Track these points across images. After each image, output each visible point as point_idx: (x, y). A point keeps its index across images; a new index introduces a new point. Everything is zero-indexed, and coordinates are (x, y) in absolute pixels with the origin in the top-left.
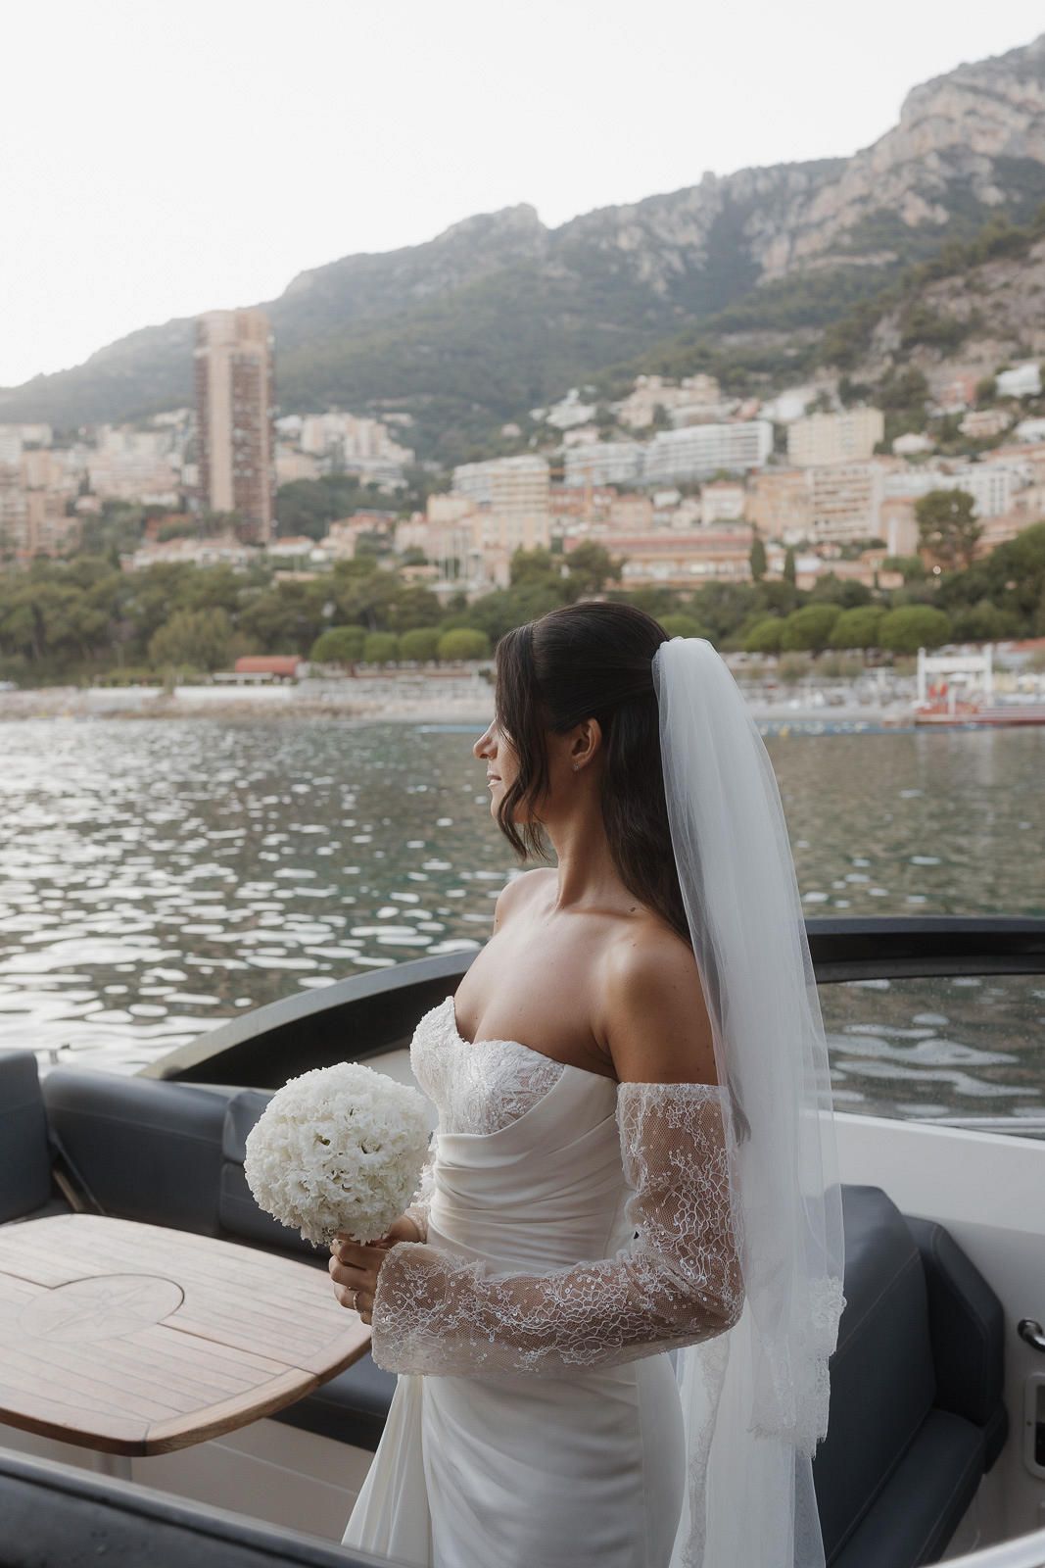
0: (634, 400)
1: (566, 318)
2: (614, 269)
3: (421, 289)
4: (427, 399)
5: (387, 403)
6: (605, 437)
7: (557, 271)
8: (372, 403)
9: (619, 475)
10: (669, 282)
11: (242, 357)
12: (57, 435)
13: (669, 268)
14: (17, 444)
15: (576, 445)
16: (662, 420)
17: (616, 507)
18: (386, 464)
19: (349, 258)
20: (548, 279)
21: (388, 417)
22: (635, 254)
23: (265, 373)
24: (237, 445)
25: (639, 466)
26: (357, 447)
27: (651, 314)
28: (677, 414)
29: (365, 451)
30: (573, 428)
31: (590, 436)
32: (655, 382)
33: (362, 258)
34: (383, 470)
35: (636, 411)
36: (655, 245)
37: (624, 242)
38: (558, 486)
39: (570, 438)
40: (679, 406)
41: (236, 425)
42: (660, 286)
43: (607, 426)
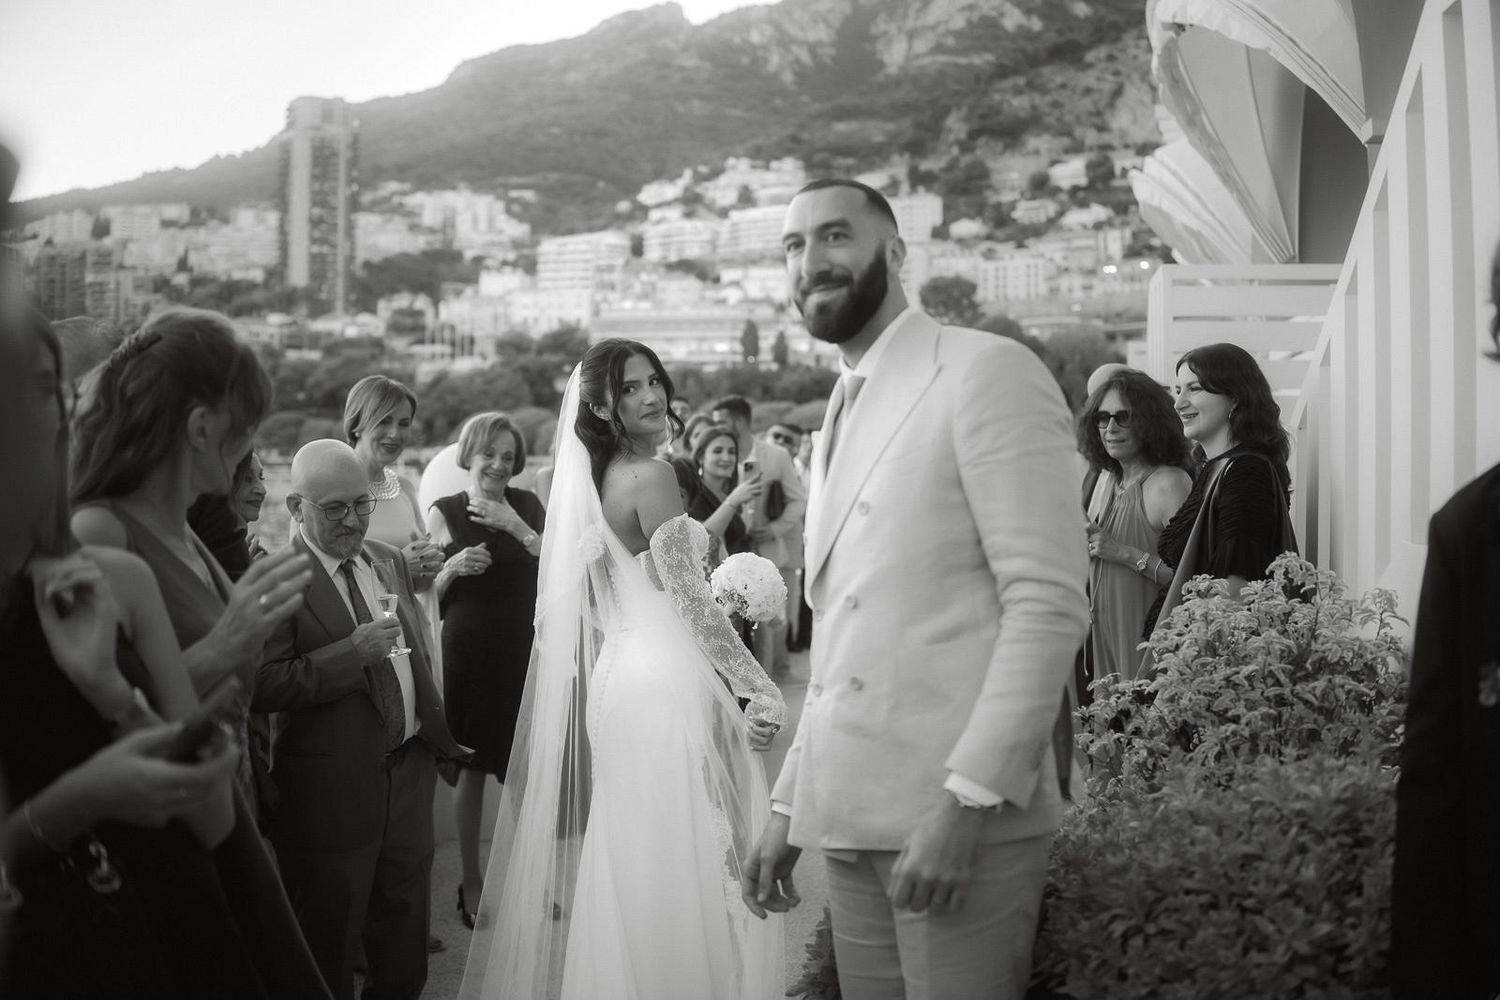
0: (723, 180)
1: (696, 104)
2: (745, 60)
3: (572, 77)
4: (553, 177)
5: (514, 180)
6: (689, 215)
7: (690, 61)
8: (501, 180)
9: (693, 252)
10: (797, 74)
11: (323, 140)
12: (195, 213)
13: (797, 61)
14: (155, 222)
15: (659, 222)
16: (746, 199)
17: (661, 284)
18: (496, 238)
19: (509, 48)
20: (682, 68)
21: (514, 194)
22: (765, 48)
23: (344, 155)
24: (315, 223)
25: (713, 244)
26: (475, 221)
27: (778, 102)
28: (761, 194)
29: (483, 226)
30: (659, 206)
31: (674, 214)
32: (744, 164)
33: (520, 48)
34: (493, 244)
35: (722, 191)
36: (784, 41)
37: (755, 37)
38: (635, 261)
39: (654, 215)
40: (764, 187)
41: (315, 203)
42: (788, 77)
43: (691, 203)
